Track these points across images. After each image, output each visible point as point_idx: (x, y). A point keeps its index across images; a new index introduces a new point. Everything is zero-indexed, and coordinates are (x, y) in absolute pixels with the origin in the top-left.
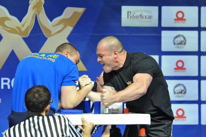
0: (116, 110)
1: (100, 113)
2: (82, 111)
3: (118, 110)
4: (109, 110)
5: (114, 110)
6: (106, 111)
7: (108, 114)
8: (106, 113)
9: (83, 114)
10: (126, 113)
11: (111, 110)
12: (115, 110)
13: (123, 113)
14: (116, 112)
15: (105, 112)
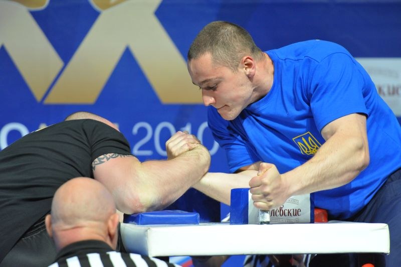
0: (292, 212)
1: (246, 222)
2: (196, 217)
3: (297, 213)
4: (273, 214)
5: (286, 212)
6: (263, 217)
7: (268, 223)
8: (265, 221)
9: (200, 224)
10: (320, 221)
11: (278, 213)
12: (289, 212)
13: (312, 221)
15: (261, 220)
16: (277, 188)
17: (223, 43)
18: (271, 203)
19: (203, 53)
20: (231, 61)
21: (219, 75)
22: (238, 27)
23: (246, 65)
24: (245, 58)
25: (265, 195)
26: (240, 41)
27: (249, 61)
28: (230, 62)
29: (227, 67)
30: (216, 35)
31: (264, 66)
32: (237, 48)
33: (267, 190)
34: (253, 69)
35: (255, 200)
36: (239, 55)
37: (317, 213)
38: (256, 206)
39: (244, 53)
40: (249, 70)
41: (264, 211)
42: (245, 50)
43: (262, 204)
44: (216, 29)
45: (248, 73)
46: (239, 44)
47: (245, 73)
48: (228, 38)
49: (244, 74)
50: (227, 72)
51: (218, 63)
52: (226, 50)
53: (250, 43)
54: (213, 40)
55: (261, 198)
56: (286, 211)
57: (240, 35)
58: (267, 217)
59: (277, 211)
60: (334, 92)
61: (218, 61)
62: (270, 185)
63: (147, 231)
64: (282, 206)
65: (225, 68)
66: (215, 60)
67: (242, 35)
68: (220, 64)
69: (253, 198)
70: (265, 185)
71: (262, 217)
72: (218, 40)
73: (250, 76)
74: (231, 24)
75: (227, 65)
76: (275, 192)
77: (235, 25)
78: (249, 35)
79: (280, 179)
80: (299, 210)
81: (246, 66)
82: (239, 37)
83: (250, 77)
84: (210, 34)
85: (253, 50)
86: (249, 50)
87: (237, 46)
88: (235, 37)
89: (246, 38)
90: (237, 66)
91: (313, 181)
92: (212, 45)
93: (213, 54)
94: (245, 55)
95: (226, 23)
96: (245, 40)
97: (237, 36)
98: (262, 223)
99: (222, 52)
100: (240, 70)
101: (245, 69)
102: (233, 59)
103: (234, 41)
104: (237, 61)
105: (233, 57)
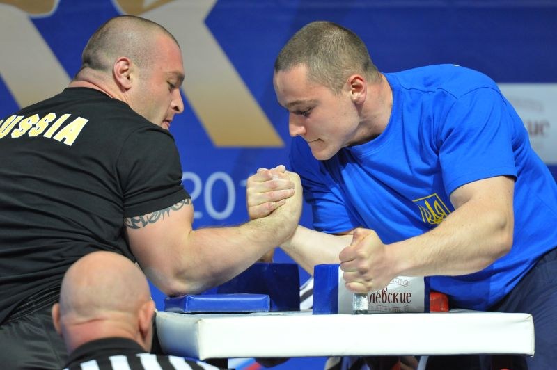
0: (398, 297)
3: (405, 298)
4: (373, 299)
5: (391, 298)
6: (359, 304)
7: (365, 312)
8: (362, 309)
10: (438, 310)
11: (380, 299)
12: (394, 298)
13: (427, 309)
14: (401, 305)
15: (355, 308)
16: (379, 263)
18: (370, 284)
19: (295, 64)
20: (333, 79)
21: (314, 97)
22: (350, 33)
23: (353, 86)
24: (353, 77)
25: (362, 272)
26: (349, 53)
27: (359, 82)
28: (330, 80)
29: (327, 86)
30: (316, 42)
31: (379, 92)
32: (343, 62)
33: (365, 264)
34: (363, 93)
35: (348, 280)
36: (345, 72)
37: (434, 298)
38: (349, 288)
39: (353, 70)
40: (357, 95)
41: (360, 295)
42: (354, 66)
43: (357, 284)
44: (318, 32)
45: (355, 99)
46: (346, 57)
47: (351, 98)
48: (333, 47)
49: (349, 100)
50: (325, 94)
51: (315, 81)
52: (328, 64)
53: (362, 56)
54: (312, 47)
55: (356, 277)
56: (390, 295)
57: (350, 44)
58: (364, 304)
59: (378, 296)
60: (474, 143)
61: (315, 78)
62: (368, 258)
63: (197, 323)
64: (385, 289)
65: (324, 88)
66: (312, 76)
67: (353, 44)
68: (317, 81)
69: (344, 277)
70: (361, 258)
71: (357, 304)
72: (319, 49)
73: (358, 103)
74: (341, 27)
75: (327, 84)
76: (375, 268)
77: (344, 30)
78: (363, 45)
79: (384, 250)
80: (409, 295)
81: (354, 89)
82: (349, 47)
83: (358, 105)
84: (308, 38)
85: (366, 67)
86: (360, 66)
87: (344, 60)
88: (342, 46)
89: (358, 50)
90: (341, 87)
92: (309, 55)
93: (309, 66)
94: (353, 74)
95: (334, 25)
96: (356, 51)
97: (346, 46)
98: (357, 312)
99: (322, 65)
100: (344, 93)
101: (351, 92)
102: (337, 77)
103: (340, 52)
104: (341, 80)
105: (337, 74)
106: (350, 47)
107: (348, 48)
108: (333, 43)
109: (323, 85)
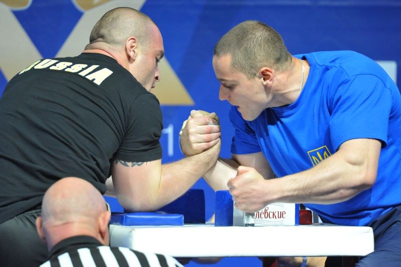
4: (258, 215)
17: (246, 49)
21: (235, 79)
24: (263, 69)
26: (264, 50)
27: (268, 72)
28: (247, 69)
29: (245, 73)
30: (242, 39)
34: (270, 81)
40: (266, 81)
45: (265, 84)
47: (262, 83)
48: (252, 45)
50: (243, 78)
52: (246, 58)
53: (276, 53)
57: (267, 43)
61: (236, 66)
66: (234, 64)
67: (269, 44)
73: (267, 87)
75: (244, 71)
87: (260, 55)
88: (260, 45)
89: (273, 48)
90: (255, 75)
91: (295, 193)
93: (233, 57)
96: (271, 49)
97: (262, 45)
98: (247, 225)
99: (242, 58)
100: (257, 79)
101: (262, 79)
102: (252, 67)
103: (257, 50)
104: (255, 70)
105: (252, 65)
106: (266, 45)
107: (264, 47)
108: (253, 41)
109: (241, 71)
